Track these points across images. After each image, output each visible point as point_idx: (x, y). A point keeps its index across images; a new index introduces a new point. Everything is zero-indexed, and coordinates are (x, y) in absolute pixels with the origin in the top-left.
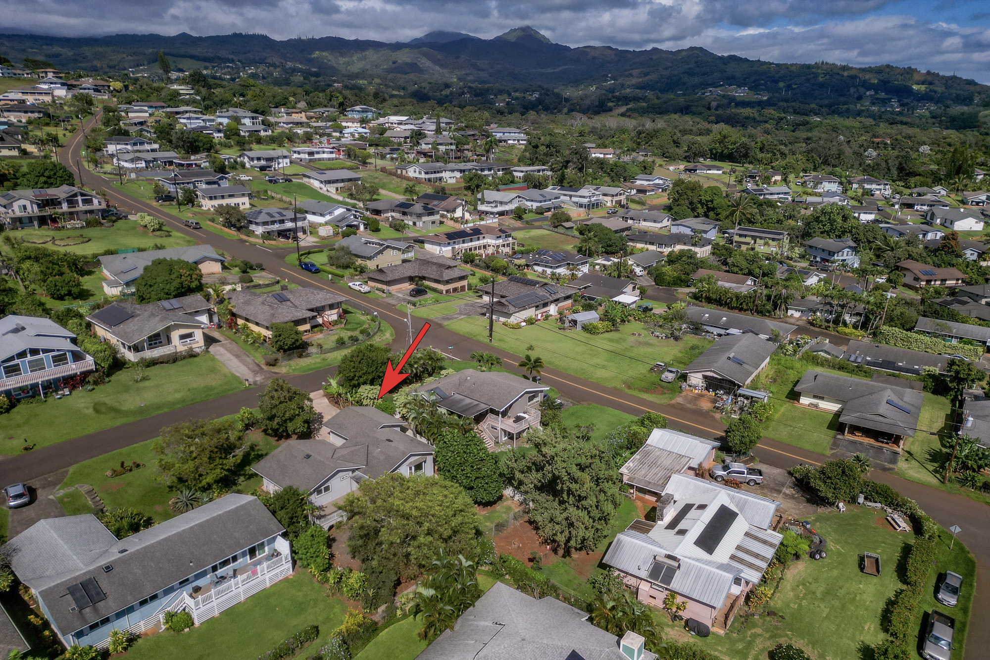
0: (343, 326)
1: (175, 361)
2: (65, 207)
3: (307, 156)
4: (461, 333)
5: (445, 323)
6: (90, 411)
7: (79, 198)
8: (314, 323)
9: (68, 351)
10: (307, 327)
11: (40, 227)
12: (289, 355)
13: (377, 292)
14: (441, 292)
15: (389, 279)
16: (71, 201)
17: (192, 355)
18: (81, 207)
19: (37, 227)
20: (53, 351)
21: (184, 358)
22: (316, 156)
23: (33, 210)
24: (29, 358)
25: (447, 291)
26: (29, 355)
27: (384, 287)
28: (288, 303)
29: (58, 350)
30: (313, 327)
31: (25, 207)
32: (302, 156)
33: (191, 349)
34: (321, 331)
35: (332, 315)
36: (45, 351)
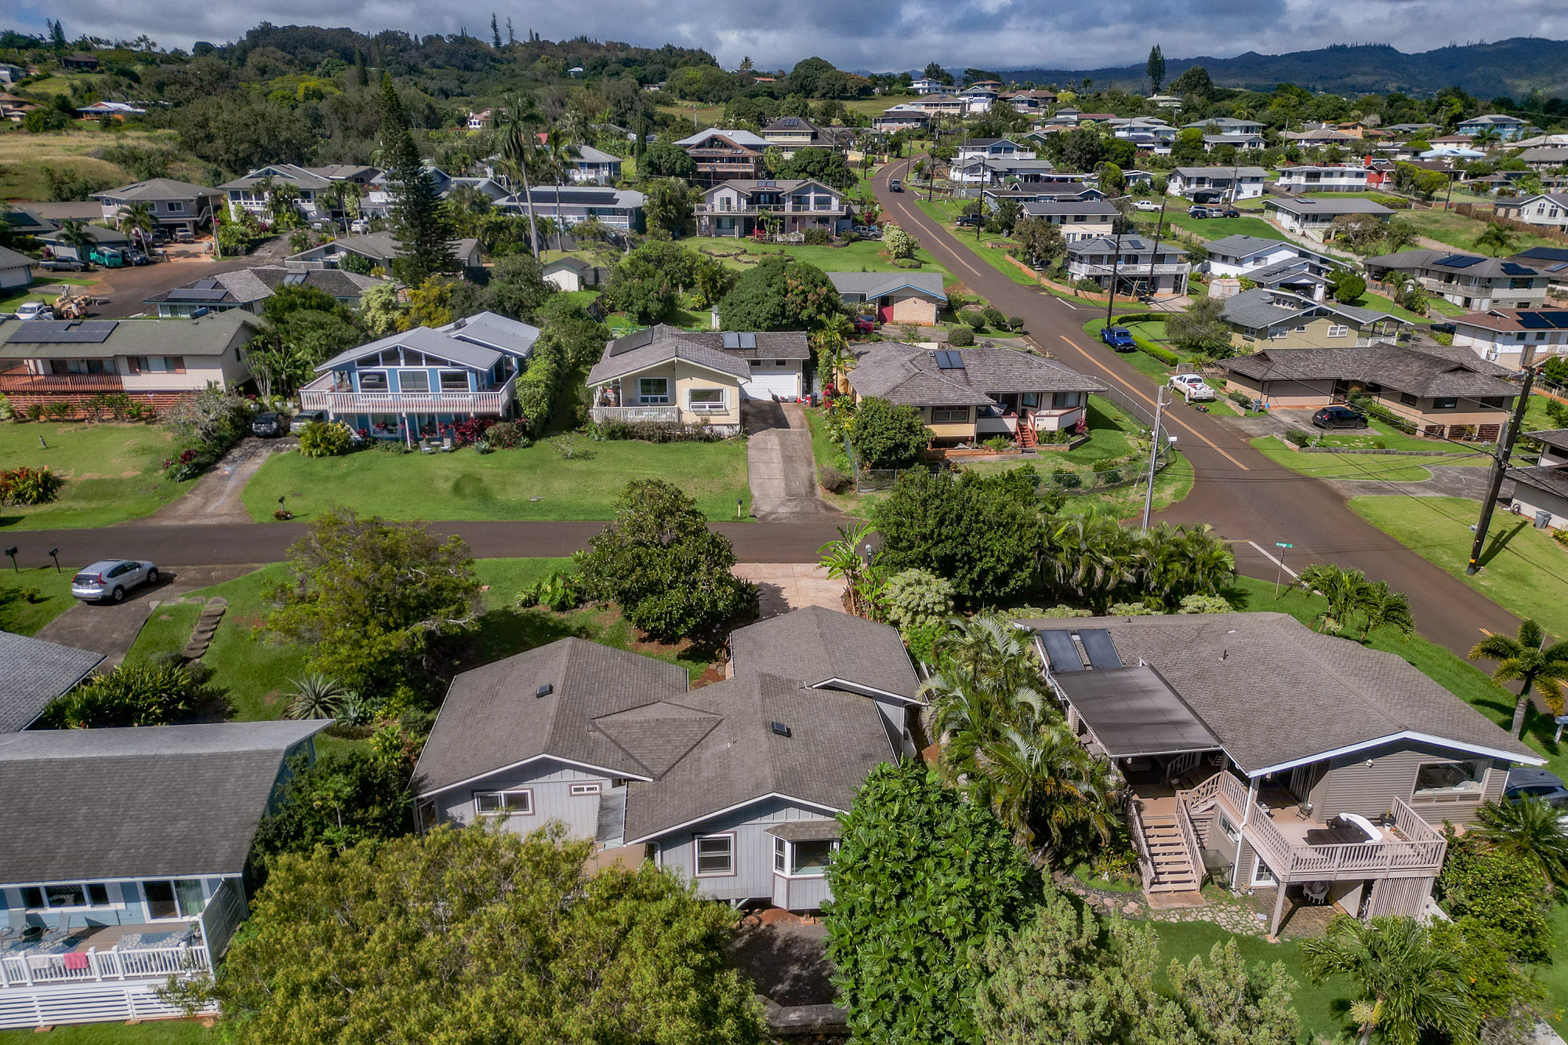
0: (1066, 447)
1: (665, 439)
2: (789, 206)
3: (1303, 180)
4: (1388, 530)
5: (1359, 498)
6: (446, 486)
7: (812, 196)
8: (989, 425)
9: (471, 370)
10: (968, 430)
11: (741, 237)
12: (881, 478)
13: (1229, 403)
14: (1411, 430)
15: (1272, 376)
16: (799, 200)
17: (704, 437)
18: (813, 210)
19: (736, 236)
20: (445, 363)
21: (687, 438)
22: (1324, 181)
23: (740, 207)
24: (402, 366)
25: (1430, 431)
26: (402, 361)
27: (1253, 395)
28: (958, 374)
29: (453, 364)
30: (982, 437)
31: (729, 201)
32: (1295, 180)
33: (706, 423)
34: (999, 449)
35: (1048, 421)
36: (431, 360)
